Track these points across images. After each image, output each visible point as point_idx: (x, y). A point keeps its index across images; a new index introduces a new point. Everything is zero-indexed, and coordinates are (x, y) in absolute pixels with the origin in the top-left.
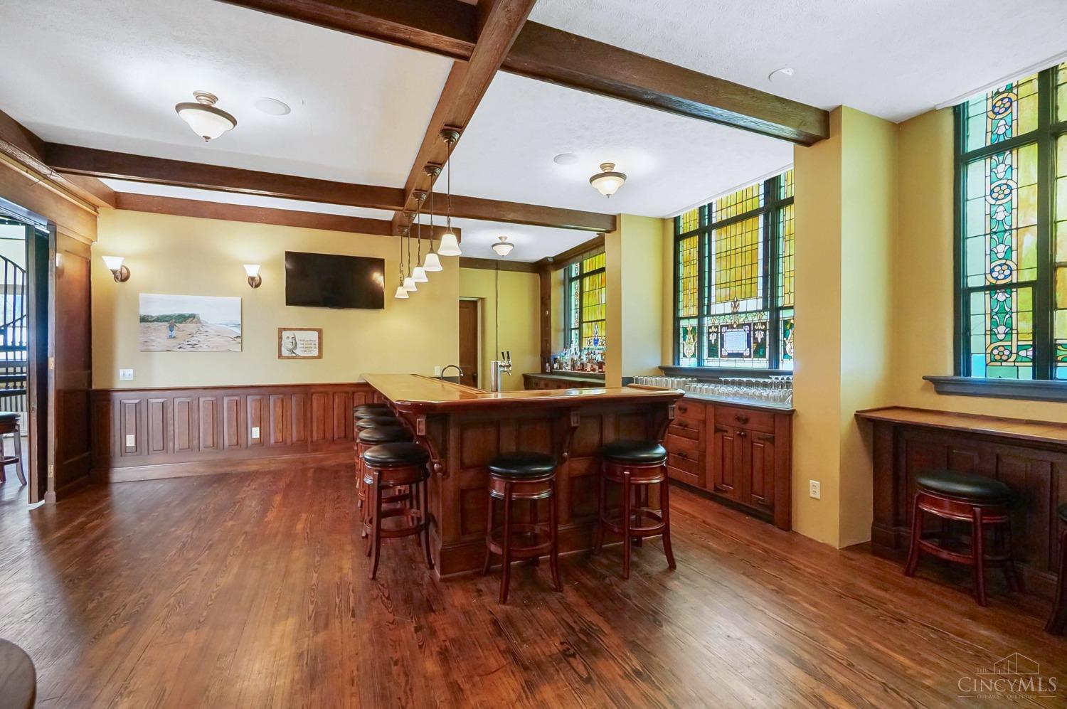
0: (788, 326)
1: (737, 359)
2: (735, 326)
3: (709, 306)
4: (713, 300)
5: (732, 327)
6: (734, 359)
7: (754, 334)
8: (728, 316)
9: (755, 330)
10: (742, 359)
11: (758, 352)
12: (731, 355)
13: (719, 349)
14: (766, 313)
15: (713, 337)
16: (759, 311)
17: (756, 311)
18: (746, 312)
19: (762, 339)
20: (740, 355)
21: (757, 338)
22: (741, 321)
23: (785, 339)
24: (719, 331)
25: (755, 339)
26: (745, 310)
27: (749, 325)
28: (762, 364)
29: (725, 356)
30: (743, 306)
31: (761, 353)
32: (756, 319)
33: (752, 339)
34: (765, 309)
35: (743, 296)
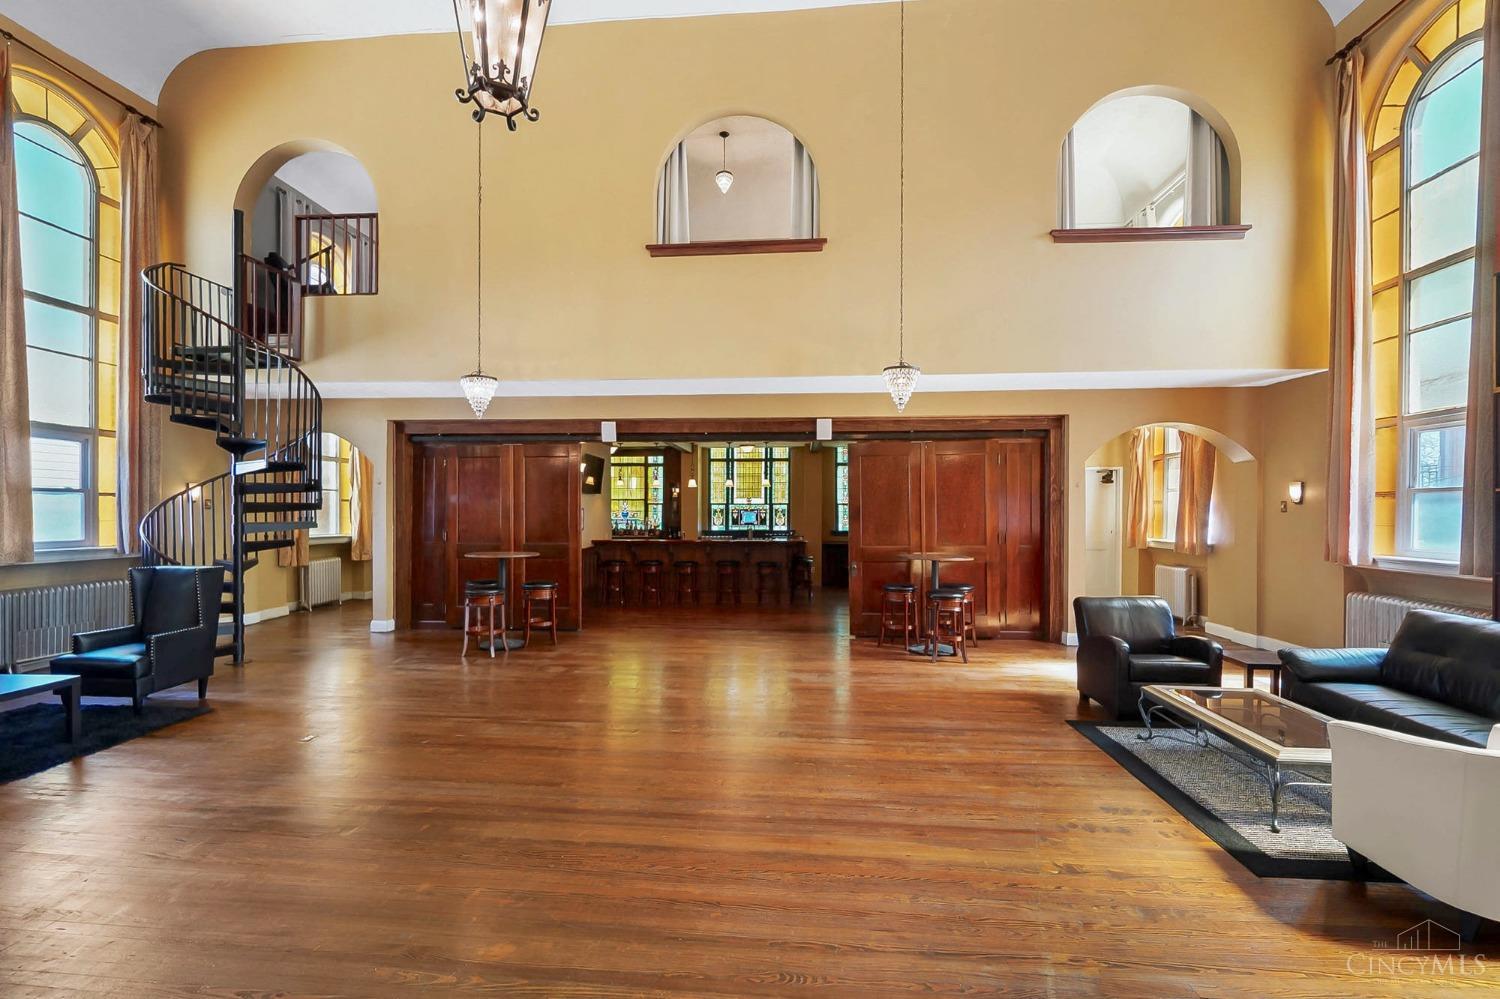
4: (735, 496)
11: (763, 522)
23: (776, 517)
24: (739, 511)
28: (766, 528)
30: (754, 501)
34: (766, 503)
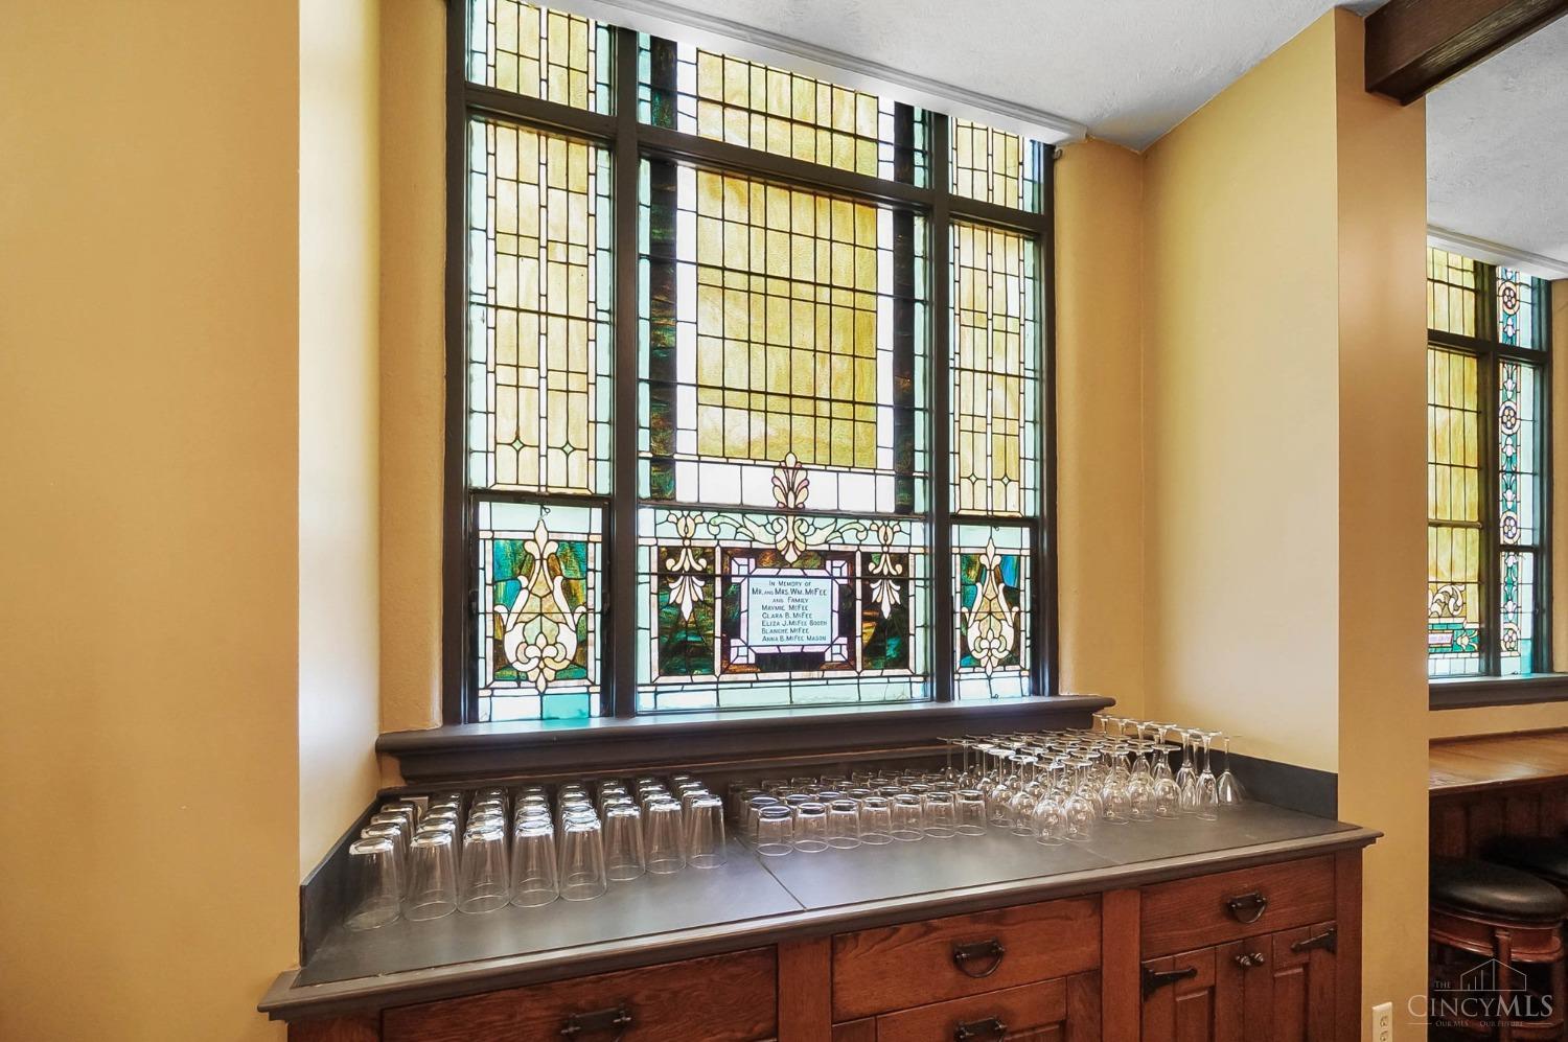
0: (973, 573)
1: (796, 675)
2: (791, 557)
3: (664, 463)
4: (685, 443)
5: (778, 559)
6: (786, 675)
7: (867, 592)
8: (761, 519)
9: (868, 578)
10: (815, 674)
12: (769, 662)
13: (718, 643)
14: (905, 525)
15: (685, 596)
16: (885, 518)
17: (873, 517)
18: (836, 515)
19: (894, 606)
20: (810, 661)
21: (877, 606)
22: (816, 540)
23: (965, 610)
24: (716, 568)
25: (871, 605)
26: (831, 506)
27: (849, 557)
29: (746, 668)
30: (821, 491)
31: (890, 652)
32: (872, 542)
33: (859, 604)
34: (905, 510)
35: (822, 458)
